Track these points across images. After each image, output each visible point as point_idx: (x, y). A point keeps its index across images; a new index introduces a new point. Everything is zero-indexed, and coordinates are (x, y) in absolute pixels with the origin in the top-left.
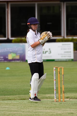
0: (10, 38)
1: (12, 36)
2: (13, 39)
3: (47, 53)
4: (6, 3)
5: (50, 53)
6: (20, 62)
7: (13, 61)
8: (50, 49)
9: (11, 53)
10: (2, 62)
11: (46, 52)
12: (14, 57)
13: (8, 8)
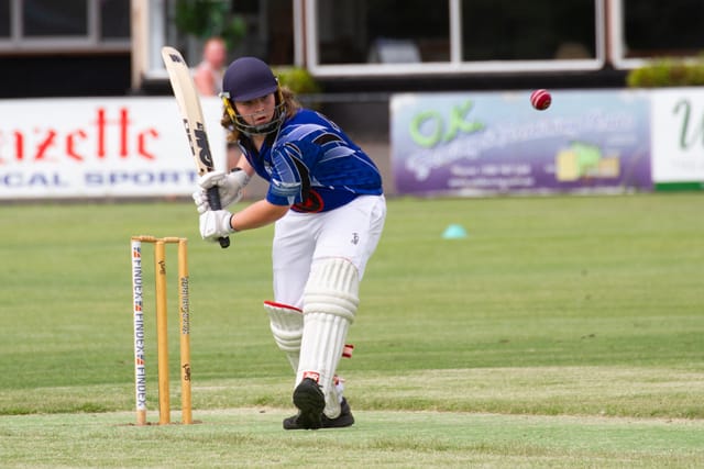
0: (620, 62)
2: (636, 65)
6: (625, 195)
7: (585, 191)
9: (571, 142)
10: (524, 193)
12: (586, 167)
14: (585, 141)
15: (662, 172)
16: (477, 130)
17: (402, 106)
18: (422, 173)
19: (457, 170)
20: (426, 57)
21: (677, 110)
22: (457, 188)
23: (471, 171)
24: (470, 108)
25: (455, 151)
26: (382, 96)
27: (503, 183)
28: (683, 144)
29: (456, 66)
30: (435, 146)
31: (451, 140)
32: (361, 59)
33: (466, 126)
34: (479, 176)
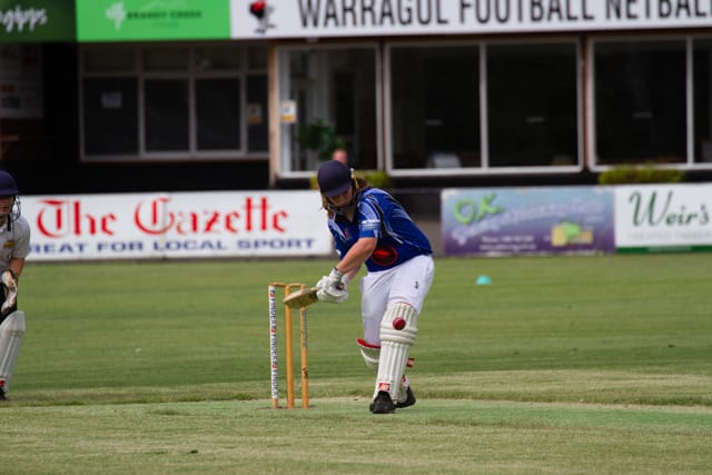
0: (594, 168)
1: (602, 159)
2: (604, 169)
3: (694, 222)
4: (577, 41)
5: (703, 220)
6: (597, 256)
7: (570, 253)
8: (703, 208)
9: (561, 221)
10: (530, 254)
11: (690, 218)
12: (571, 237)
13: (584, 57)
14: (570, 219)
15: (622, 240)
16: (498, 213)
17: (449, 196)
18: (462, 241)
19: (485, 239)
20: (464, 164)
21: (631, 199)
22: (486, 251)
23: (494, 240)
24: (494, 197)
25: (484, 226)
26: (435, 190)
27: (516, 248)
28: (636, 222)
29: (484, 170)
30: (470, 223)
31: (481, 219)
32: (422, 165)
33: (491, 209)
34: (501, 243)
